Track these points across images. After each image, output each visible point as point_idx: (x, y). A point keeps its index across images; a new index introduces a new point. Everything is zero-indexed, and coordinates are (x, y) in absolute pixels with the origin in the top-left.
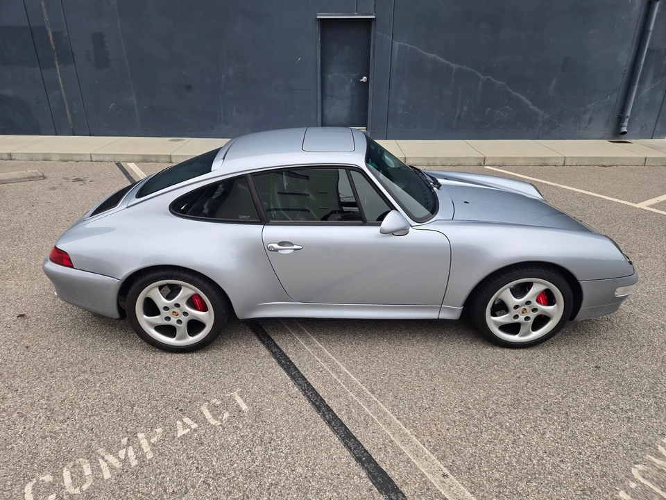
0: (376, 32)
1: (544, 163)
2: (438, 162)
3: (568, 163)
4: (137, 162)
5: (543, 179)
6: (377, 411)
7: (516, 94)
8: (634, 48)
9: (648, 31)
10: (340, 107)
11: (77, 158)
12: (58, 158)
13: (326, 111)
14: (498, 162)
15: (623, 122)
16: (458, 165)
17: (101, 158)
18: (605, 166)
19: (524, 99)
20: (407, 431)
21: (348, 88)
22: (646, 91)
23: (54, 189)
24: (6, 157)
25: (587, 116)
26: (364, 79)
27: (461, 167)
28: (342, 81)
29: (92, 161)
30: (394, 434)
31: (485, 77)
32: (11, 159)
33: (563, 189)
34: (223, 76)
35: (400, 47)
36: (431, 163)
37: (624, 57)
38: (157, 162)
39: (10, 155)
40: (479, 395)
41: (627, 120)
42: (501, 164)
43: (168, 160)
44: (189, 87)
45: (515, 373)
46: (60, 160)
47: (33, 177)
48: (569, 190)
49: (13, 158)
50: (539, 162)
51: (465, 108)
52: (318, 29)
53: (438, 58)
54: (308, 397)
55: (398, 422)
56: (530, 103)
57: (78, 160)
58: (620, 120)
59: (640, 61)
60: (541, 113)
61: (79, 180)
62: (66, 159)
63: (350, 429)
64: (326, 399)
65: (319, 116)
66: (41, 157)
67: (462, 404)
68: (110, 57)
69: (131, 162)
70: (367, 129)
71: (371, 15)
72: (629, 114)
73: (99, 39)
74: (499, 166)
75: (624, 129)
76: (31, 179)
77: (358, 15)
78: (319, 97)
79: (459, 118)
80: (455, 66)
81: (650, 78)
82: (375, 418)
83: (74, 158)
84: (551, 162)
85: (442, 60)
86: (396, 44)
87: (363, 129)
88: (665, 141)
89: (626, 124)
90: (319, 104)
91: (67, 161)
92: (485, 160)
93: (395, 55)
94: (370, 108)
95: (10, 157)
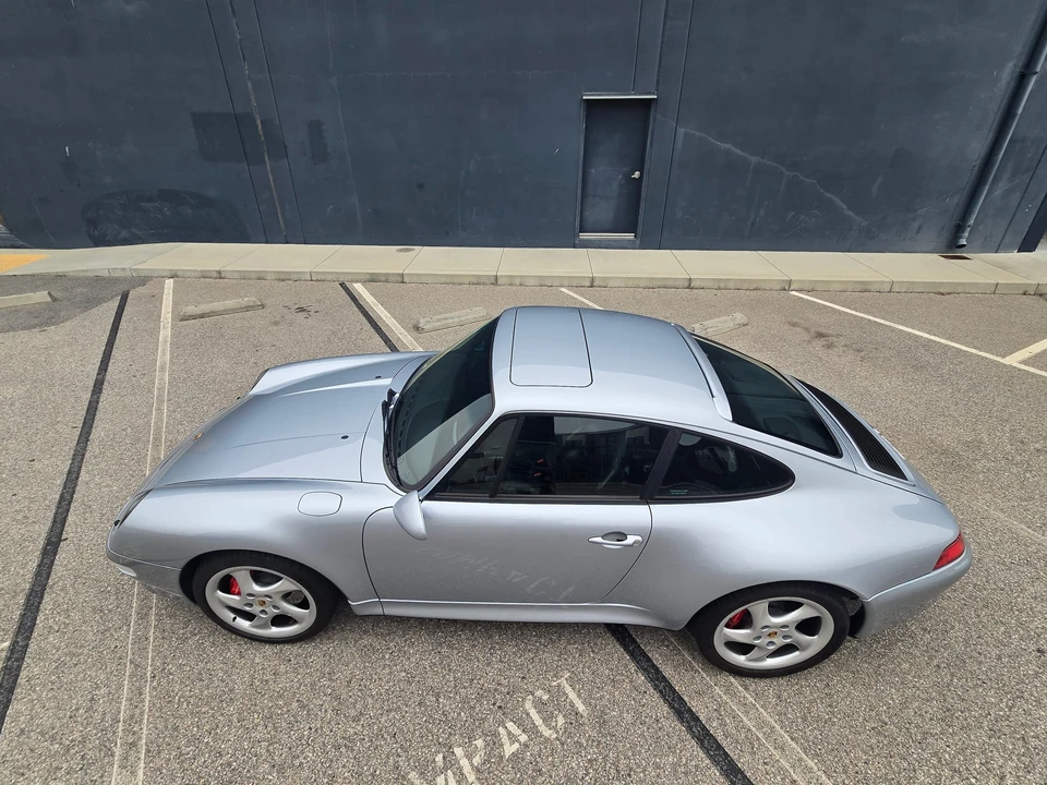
0: (655, 115)
1: (864, 288)
2: (731, 285)
3: (896, 289)
4: (364, 282)
5: (869, 313)
6: (761, 724)
7: (828, 195)
8: (991, 136)
9: (1015, 115)
10: (604, 209)
11: (295, 277)
12: (273, 277)
13: (587, 214)
14: (806, 287)
15: (963, 232)
16: (756, 289)
17: (323, 277)
18: (943, 294)
19: (838, 201)
20: (811, 763)
21: (615, 186)
22: (998, 191)
23: (276, 323)
24: (215, 275)
25: (916, 225)
26: (637, 175)
27: (759, 293)
28: (608, 174)
29: (312, 281)
30: (793, 767)
31: (792, 174)
32: (220, 278)
33: (900, 331)
34: (463, 172)
35: (686, 134)
36: (722, 285)
37: (977, 148)
38: (387, 281)
39: (219, 272)
40: (892, 699)
41: (968, 229)
42: (810, 288)
43: (400, 280)
44: (421, 186)
45: (930, 658)
48: (910, 333)
49: (223, 275)
50: (860, 287)
51: (762, 213)
52: (582, 113)
53: (734, 149)
54: (661, 692)
55: (793, 744)
56: (845, 207)
58: (959, 229)
59: (998, 154)
60: (858, 219)
61: (302, 310)
62: (283, 278)
63: (732, 755)
64: (686, 699)
65: (578, 219)
67: (873, 714)
68: (329, 150)
69: (357, 282)
70: (635, 236)
71: (651, 94)
72: (971, 222)
73: (316, 127)
74: (808, 292)
75: (963, 242)
76: (248, 308)
77: (634, 94)
78: (579, 197)
79: (753, 224)
80: (754, 160)
81: (1007, 175)
82: (760, 736)
83: (291, 277)
84: (873, 288)
85: (737, 151)
86: (681, 131)
87: (631, 236)
88: (1015, 256)
89: (966, 234)
90: (579, 205)
91: (283, 280)
92: (790, 282)
93: (679, 145)
94: (641, 211)
95: (220, 275)
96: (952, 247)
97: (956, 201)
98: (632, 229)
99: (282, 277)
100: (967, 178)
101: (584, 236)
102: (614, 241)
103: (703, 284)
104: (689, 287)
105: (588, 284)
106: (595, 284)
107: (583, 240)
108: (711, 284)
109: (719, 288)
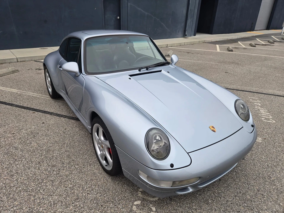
3: (185, 44)
7: (162, 24)
11: (9, 61)
16: (162, 48)
21: (113, 21)
22: (189, 22)
25: (178, 31)
26: (118, 18)
28: (111, 18)
29: (18, 62)
31: (154, 18)
34: (63, 16)
37: (185, 12)
42: (171, 46)
44: (46, 21)
47: (14, 71)
50: (179, 45)
51: (150, 29)
56: (165, 26)
57: (9, 62)
58: (185, 31)
59: (188, 13)
60: (168, 30)
61: (39, 69)
69: (41, 60)
72: (187, 29)
75: (186, 34)
80: (146, 13)
81: (190, 18)
84: (182, 44)
85: (142, 11)
86: (129, 4)
88: (193, 37)
89: (186, 32)
90: (104, 28)
92: (167, 45)
93: (129, 9)
96: (184, 35)
97: (183, 24)
100: (184, 19)
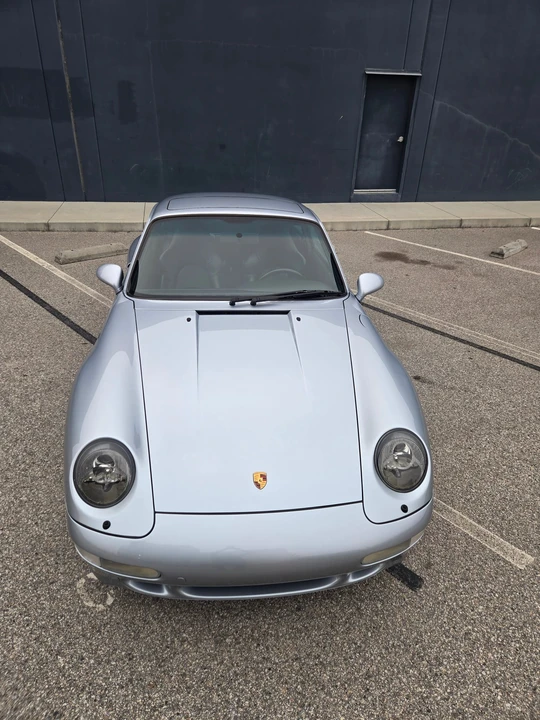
0: (419, 90)
2: (490, 224)
7: (536, 156)
10: (374, 168)
12: (105, 228)
13: (361, 173)
16: (507, 227)
21: (383, 148)
24: (43, 227)
26: (401, 139)
28: (380, 139)
31: (513, 140)
32: (49, 230)
34: (261, 135)
35: (440, 106)
36: (484, 224)
39: (48, 225)
46: (109, 231)
47: (120, 251)
49: (51, 228)
52: (364, 85)
53: (474, 118)
65: (354, 178)
66: (85, 228)
68: (138, 110)
70: (397, 191)
71: (417, 72)
73: (126, 88)
77: (404, 72)
78: (356, 158)
79: (484, 180)
80: (488, 128)
83: (124, 228)
85: (477, 121)
86: (438, 103)
87: (392, 191)
90: (356, 165)
91: (115, 232)
92: (530, 220)
93: (435, 115)
94: (404, 169)
95: (48, 227)
98: (396, 186)
99: (114, 228)
101: (357, 192)
102: (382, 195)
103: (470, 224)
104: (460, 227)
105: (385, 227)
106: (391, 227)
107: (357, 195)
108: (475, 224)
109: (482, 227)
